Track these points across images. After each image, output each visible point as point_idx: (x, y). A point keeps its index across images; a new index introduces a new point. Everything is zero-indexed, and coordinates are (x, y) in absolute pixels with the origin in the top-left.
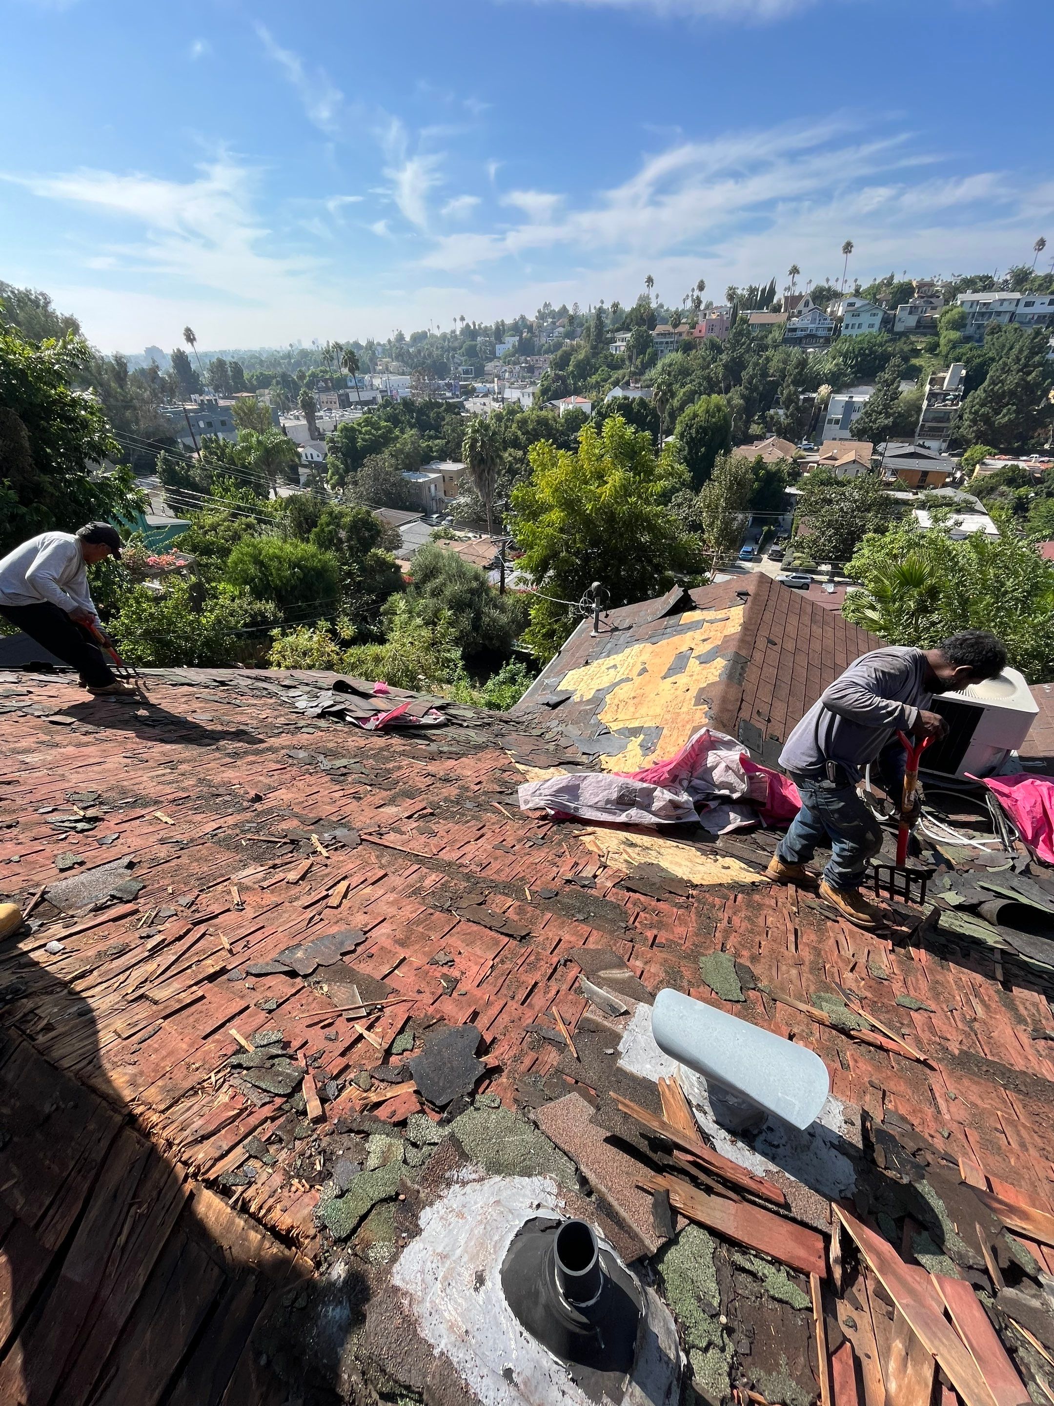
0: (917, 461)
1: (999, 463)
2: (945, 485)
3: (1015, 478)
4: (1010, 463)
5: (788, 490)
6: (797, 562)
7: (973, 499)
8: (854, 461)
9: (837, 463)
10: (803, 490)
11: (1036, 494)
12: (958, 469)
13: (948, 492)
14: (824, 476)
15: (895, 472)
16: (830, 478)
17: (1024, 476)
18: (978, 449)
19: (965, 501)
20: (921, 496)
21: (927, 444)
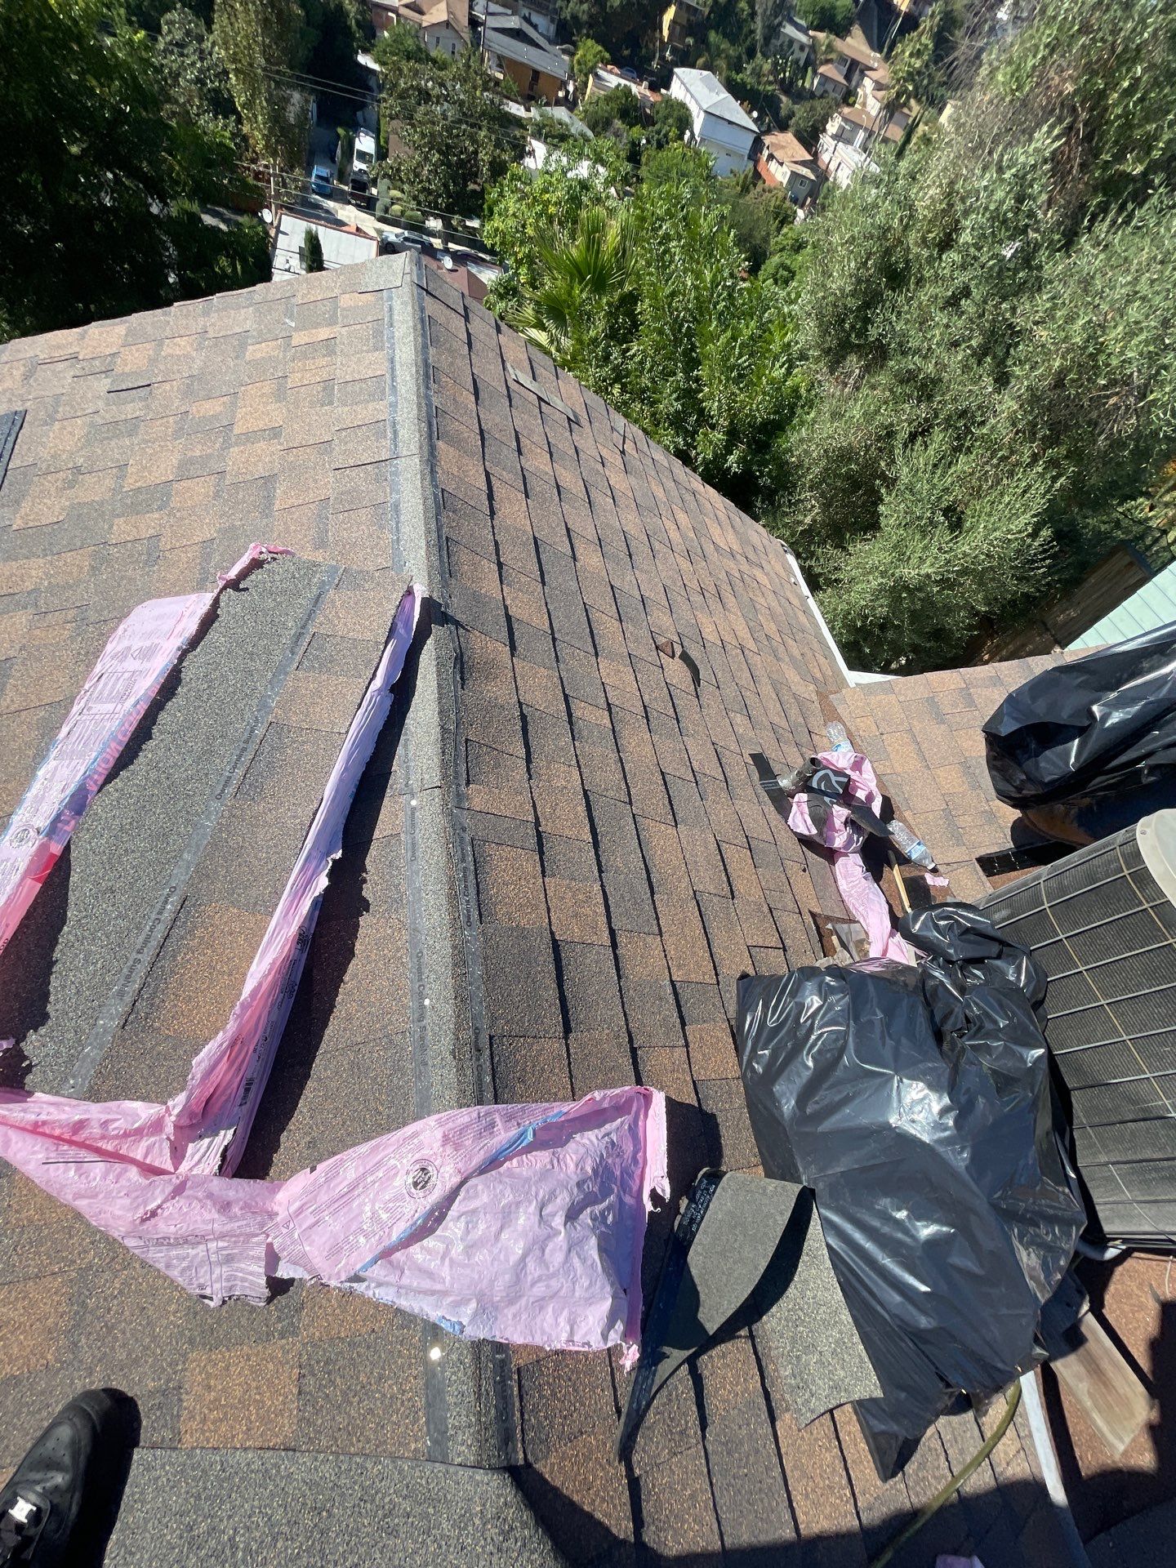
0: (525, 48)
1: (613, 79)
2: (558, 103)
3: (630, 111)
4: (623, 82)
5: (363, 59)
6: (396, 208)
7: (590, 134)
8: (447, 24)
9: (427, 20)
10: (382, 63)
11: (648, 141)
12: (570, 77)
13: (560, 113)
14: (410, 43)
15: (502, 62)
16: (419, 49)
17: (636, 108)
18: (589, 48)
19: (583, 135)
20: (534, 113)
21: (535, 18)
